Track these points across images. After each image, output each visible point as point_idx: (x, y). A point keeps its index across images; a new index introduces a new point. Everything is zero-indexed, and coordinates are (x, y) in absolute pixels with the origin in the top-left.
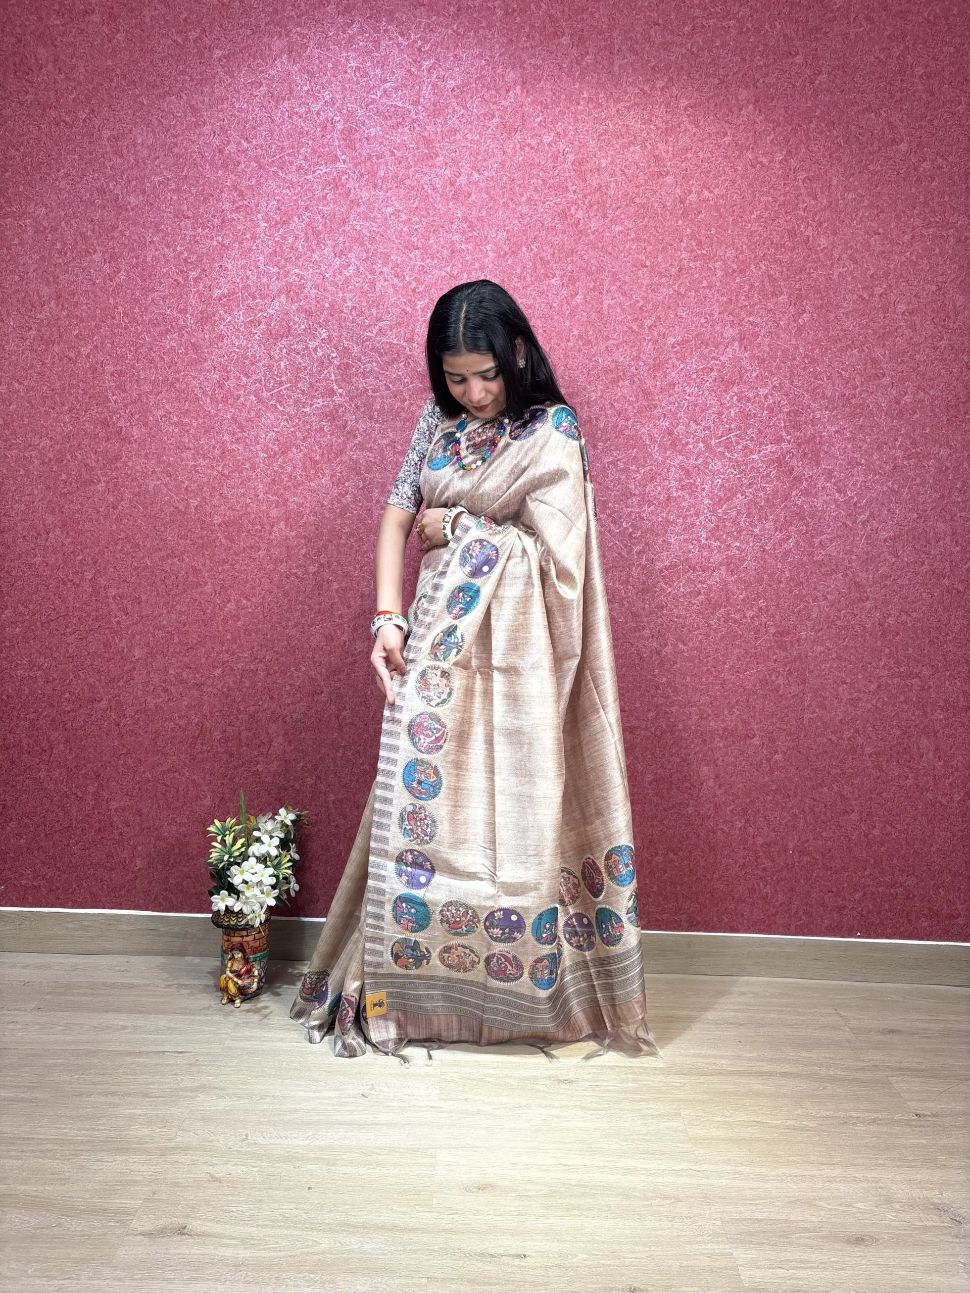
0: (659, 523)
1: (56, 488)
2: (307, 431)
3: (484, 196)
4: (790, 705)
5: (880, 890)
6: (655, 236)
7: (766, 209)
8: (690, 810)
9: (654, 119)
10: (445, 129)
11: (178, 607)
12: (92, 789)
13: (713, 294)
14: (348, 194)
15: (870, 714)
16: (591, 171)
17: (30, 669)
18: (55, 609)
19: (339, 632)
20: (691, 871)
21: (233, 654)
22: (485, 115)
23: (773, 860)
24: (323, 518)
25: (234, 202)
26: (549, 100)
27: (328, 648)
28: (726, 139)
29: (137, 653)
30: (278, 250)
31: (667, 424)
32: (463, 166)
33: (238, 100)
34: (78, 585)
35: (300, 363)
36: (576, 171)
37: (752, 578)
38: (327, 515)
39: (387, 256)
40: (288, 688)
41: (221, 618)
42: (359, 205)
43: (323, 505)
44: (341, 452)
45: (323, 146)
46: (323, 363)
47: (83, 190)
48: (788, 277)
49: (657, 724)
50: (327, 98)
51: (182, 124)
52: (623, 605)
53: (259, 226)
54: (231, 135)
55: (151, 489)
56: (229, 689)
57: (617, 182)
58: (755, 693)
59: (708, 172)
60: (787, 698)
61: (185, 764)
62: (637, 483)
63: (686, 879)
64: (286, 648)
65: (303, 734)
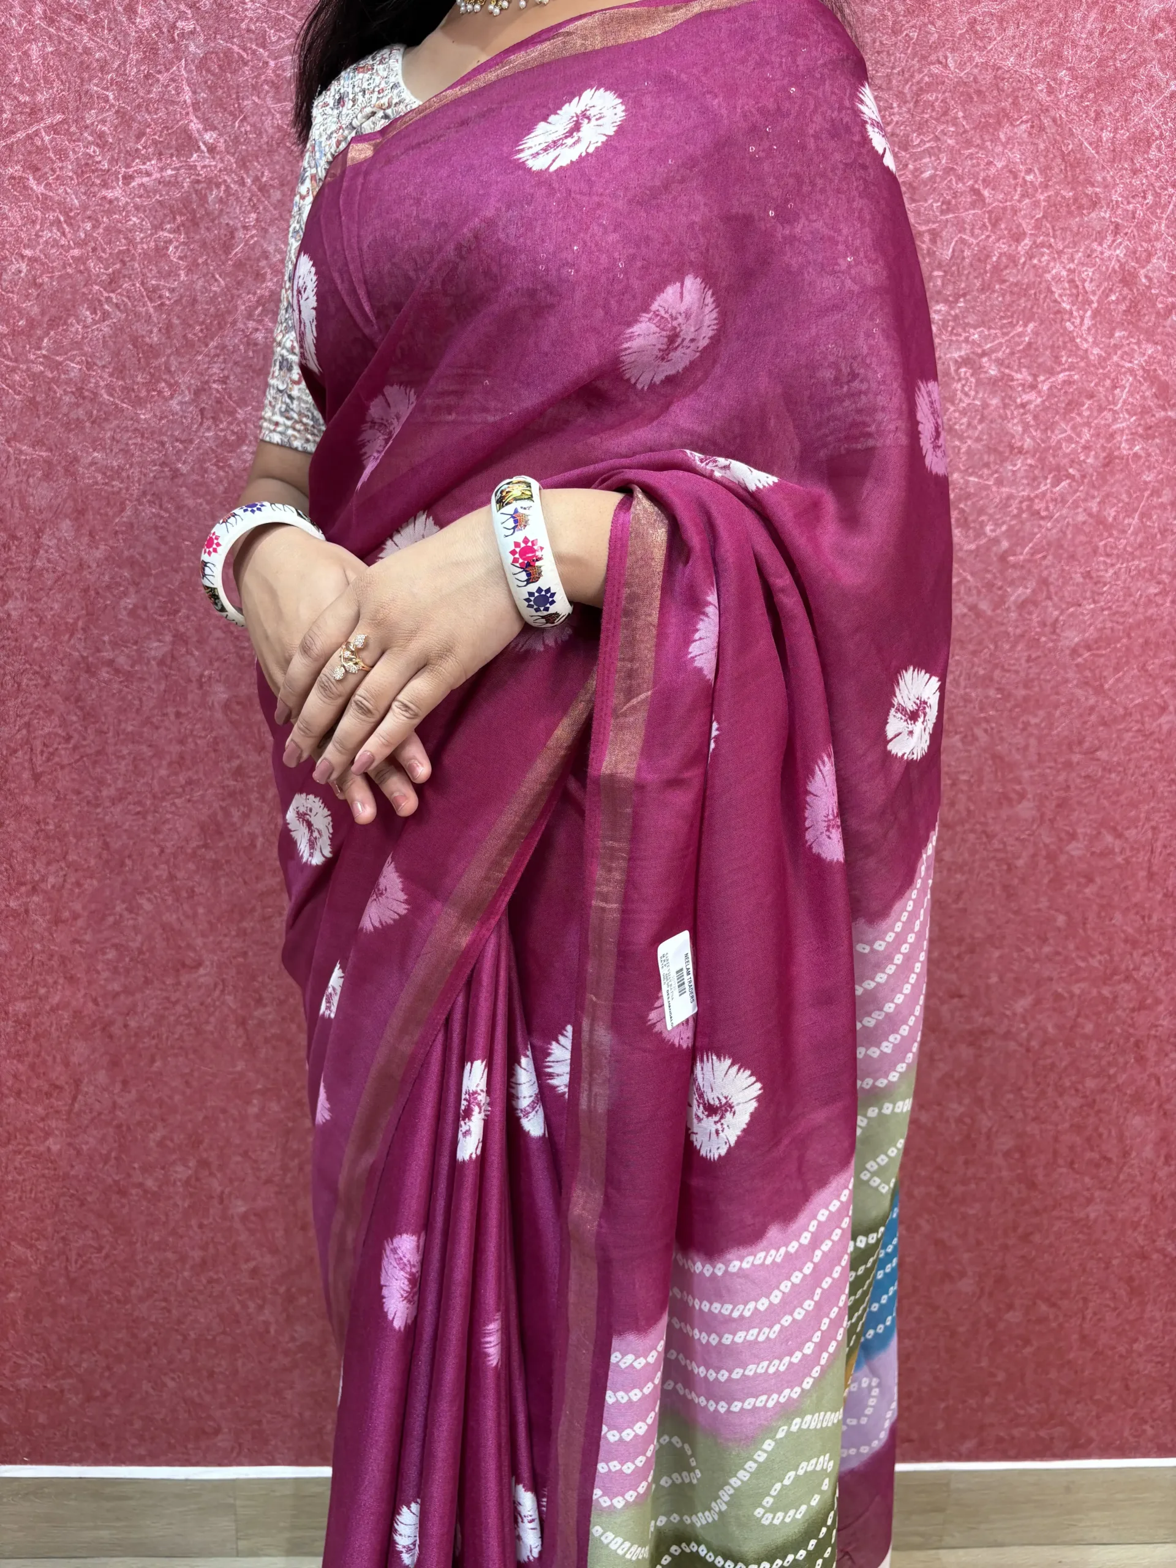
0: (1078, 529)
2: (122, 258)
8: (1093, 1212)
19: (236, 815)
20: (1083, 1338)
24: (179, 508)
27: (211, 855)
31: (1120, 252)
35: (87, 51)
38: (190, 502)
40: (111, 955)
43: (176, 474)
44: (221, 320)
46: (154, 50)
49: (1032, 1025)
52: (975, 738)
62: (1029, 418)
63: (1071, 1356)
64: (99, 856)
65: (158, 1064)
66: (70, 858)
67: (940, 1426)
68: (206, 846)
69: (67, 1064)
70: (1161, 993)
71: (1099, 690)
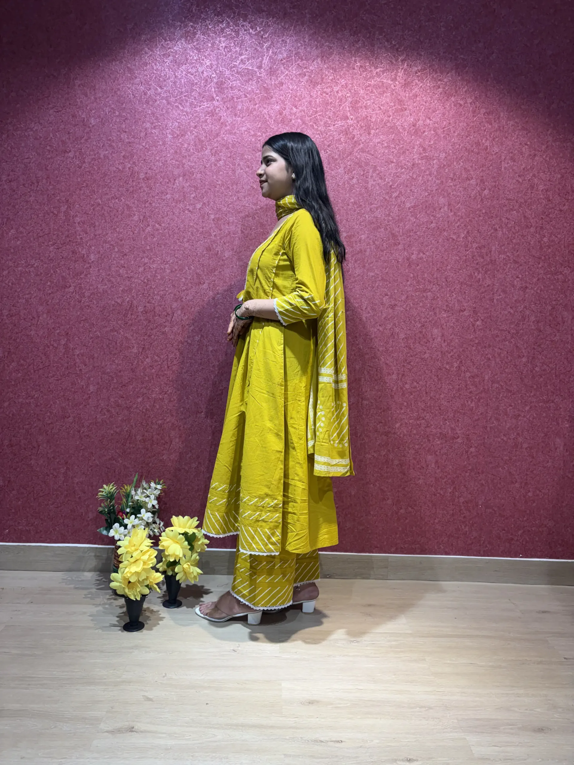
1: (44, 291)
3: (299, 120)
4: (479, 419)
5: (533, 529)
6: (399, 145)
7: (463, 130)
8: (421, 481)
9: (398, 78)
10: (277, 82)
11: (116, 361)
12: (63, 470)
13: (433, 179)
14: (220, 120)
15: (526, 424)
16: (361, 107)
17: (27, 398)
18: (42, 362)
20: (421, 518)
21: (149, 389)
22: (300, 74)
23: (470, 511)
25: (152, 123)
26: (337, 67)
27: (206, 385)
28: (439, 90)
29: (92, 388)
30: (178, 151)
32: (287, 104)
33: (156, 64)
34: (56, 348)
36: (352, 107)
37: (456, 344)
39: (243, 155)
40: (182, 409)
41: (142, 368)
42: (226, 126)
43: (204, 301)
45: (205, 91)
47: (63, 115)
48: (476, 169)
49: (401, 431)
50: (208, 64)
51: (123, 78)
53: (167, 137)
54: (151, 84)
55: (101, 290)
56: (146, 410)
57: (377, 114)
58: (459, 412)
59: (429, 109)
60: (477, 415)
61: (119, 455)
63: (418, 523)
64: (181, 386)
65: (191, 437)
66: (175, 386)
67: (385, 543)
68: (205, 384)
69: (169, 436)
70: (432, 423)
71: (410, 348)
